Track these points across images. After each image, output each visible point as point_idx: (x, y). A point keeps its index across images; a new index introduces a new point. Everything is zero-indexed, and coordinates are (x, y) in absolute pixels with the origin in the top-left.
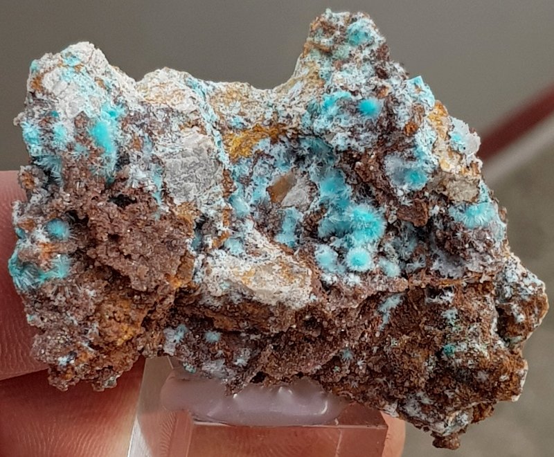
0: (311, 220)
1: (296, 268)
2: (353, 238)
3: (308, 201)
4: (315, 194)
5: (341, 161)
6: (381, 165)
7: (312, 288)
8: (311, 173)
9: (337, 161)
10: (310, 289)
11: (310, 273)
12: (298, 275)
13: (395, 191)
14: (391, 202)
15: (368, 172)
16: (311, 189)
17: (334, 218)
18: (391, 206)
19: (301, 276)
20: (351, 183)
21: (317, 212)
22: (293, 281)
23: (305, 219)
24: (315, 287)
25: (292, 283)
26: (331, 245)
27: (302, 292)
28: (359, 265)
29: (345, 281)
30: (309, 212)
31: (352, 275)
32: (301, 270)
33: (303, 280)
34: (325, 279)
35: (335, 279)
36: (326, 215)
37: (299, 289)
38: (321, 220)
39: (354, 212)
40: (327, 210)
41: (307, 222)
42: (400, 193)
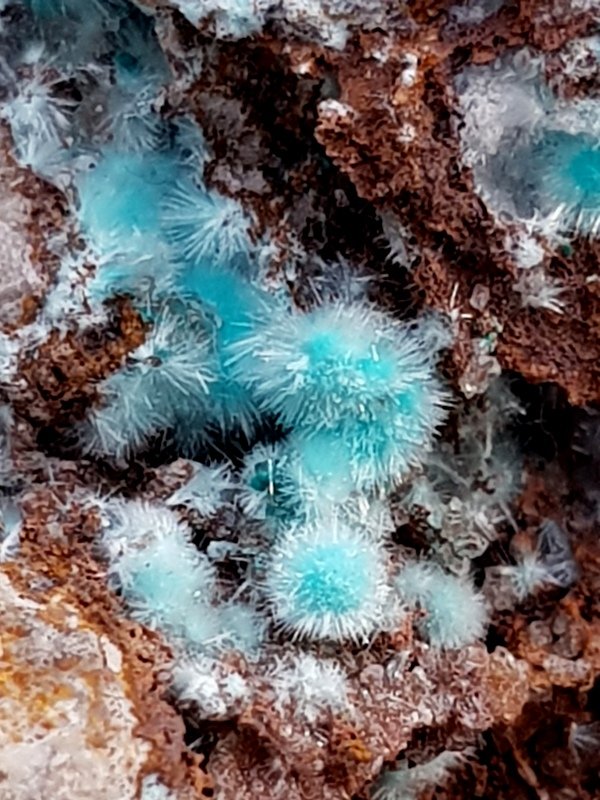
0: (55, 370)
1: (45, 640)
2: (298, 473)
3: (33, 277)
4: (62, 238)
5: (201, 84)
6: (444, 119)
7: (146, 747)
8: (26, 130)
9: (181, 84)
10: (140, 753)
11: (115, 659)
12: (65, 678)
13: (508, 242)
14: (480, 298)
15: (385, 152)
16: (36, 213)
17: (189, 369)
18: (478, 314)
19: (79, 684)
20: (235, 185)
21: (91, 333)
22: (51, 714)
23: (25, 364)
24: (160, 738)
25: (48, 726)
26: (174, 500)
27: (102, 772)
28: (339, 608)
29: (284, 696)
30: (42, 332)
31: (308, 664)
32: (72, 644)
33: (96, 707)
34: (190, 693)
35: (237, 686)
36: (144, 352)
37: (88, 754)
38: (115, 379)
39: (308, 349)
40: (145, 327)
41: (36, 385)
42: (530, 254)
